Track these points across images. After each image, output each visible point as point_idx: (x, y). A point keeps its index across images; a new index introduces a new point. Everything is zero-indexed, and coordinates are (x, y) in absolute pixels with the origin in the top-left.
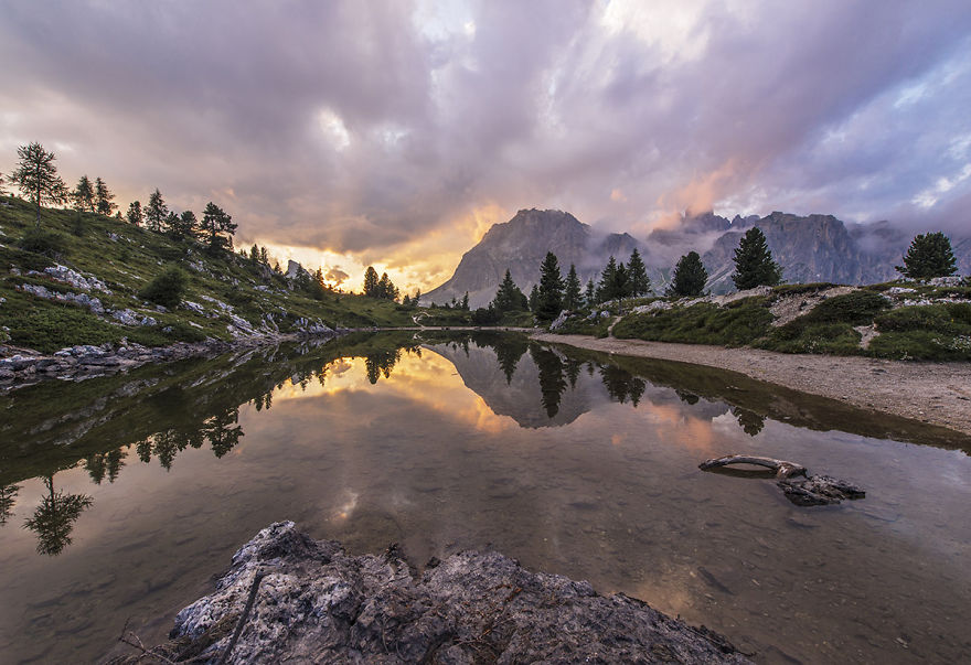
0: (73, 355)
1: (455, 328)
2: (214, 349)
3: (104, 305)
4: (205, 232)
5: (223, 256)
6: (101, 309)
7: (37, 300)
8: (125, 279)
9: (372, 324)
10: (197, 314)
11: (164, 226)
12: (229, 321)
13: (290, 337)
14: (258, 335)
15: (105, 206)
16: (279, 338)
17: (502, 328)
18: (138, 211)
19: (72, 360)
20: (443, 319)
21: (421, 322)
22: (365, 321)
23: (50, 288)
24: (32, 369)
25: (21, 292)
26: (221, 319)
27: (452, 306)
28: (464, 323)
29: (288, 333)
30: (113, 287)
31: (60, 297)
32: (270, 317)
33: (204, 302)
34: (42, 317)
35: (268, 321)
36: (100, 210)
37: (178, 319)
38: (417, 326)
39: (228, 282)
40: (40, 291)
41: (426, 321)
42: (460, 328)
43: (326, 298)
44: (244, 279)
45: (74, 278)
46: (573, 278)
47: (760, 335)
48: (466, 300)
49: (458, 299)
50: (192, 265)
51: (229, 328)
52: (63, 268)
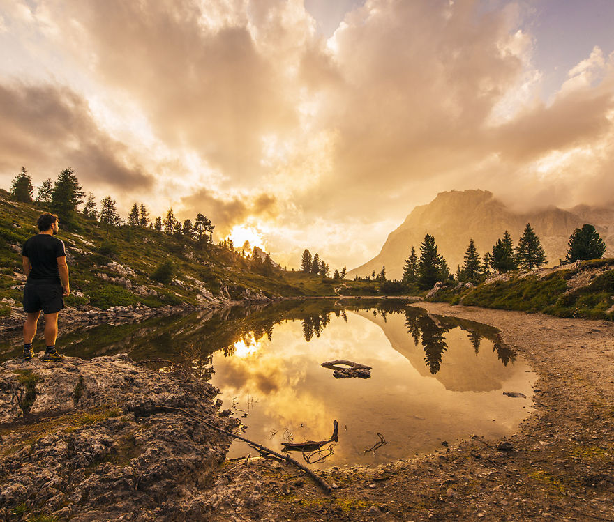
0: (115, 311)
1: (365, 298)
2: (186, 310)
3: (132, 283)
4: (196, 232)
5: (206, 247)
6: (131, 286)
7: (103, 281)
8: (145, 267)
9: (302, 294)
10: (179, 288)
11: (173, 231)
12: (200, 293)
13: (238, 303)
14: (216, 302)
15: (144, 221)
16: (229, 303)
17: (405, 297)
18: (160, 222)
19: (114, 314)
20: (357, 290)
21: (340, 292)
22: (297, 291)
23: (109, 275)
24: (96, 318)
25: (97, 277)
26: (194, 291)
27: (372, 278)
28: (374, 292)
29: (237, 300)
30: (138, 273)
31: (113, 279)
32: (226, 289)
33: (186, 280)
34: (104, 291)
35: (224, 292)
36: (141, 224)
37: (169, 291)
38: (337, 295)
39: (207, 265)
40: (105, 276)
41: (344, 292)
42: (370, 297)
43: (273, 274)
44: (217, 262)
45: (120, 268)
46: (472, 252)
47: (553, 302)
48: (383, 273)
49: (378, 273)
50: (186, 255)
51: (198, 296)
52: (114, 263)
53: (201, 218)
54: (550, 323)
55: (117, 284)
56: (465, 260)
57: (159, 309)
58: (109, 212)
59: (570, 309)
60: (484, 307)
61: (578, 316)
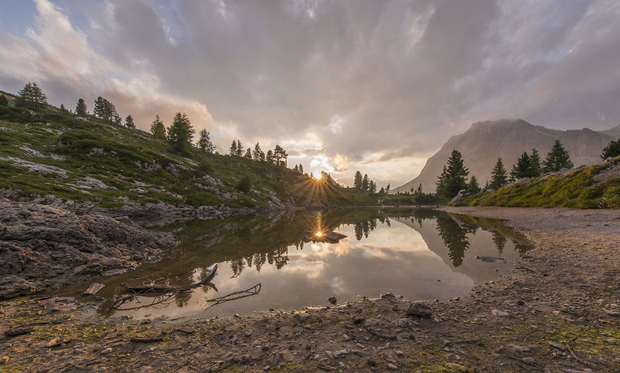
0: (203, 208)
1: (402, 206)
2: (259, 211)
3: (220, 191)
4: (275, 159)
6: (218, 193)
7: (198, 189)
8: (232, 181)
9: (352, 204)
10: (256, 195)
11: (259, 159)
12: (270, 199)
13: (301, 209)
14: (283, 206)
15: (239, 152)
16: (294, 208)
18: (250, 153)
19: (203, 211)
20: (397, 201)
21: (383, 203)
23: (203, 185)
24: (188, 213)
25: (195, 186)
26: (267, 198)
27: (411, 193)
28: (410, 203)
29: (300, 206)
30: (226, 184)
31: (206, 188)
32: (292, 198)
34: (198, 195)
35: (291, 200)
36: (238, 154)
37: (247, 197)
38: (380, 205)
40: (200, 185)
41: (386, 202)
45: (212, 180)
48: (420, 189)
49: (416, 189)
50: (268, 175)
51: (269, 202)
52: (208, 176)
53: (278, 149)
55: (209, 191)
57: (236, 209)
59: (597, 200)
61: (605, 206)
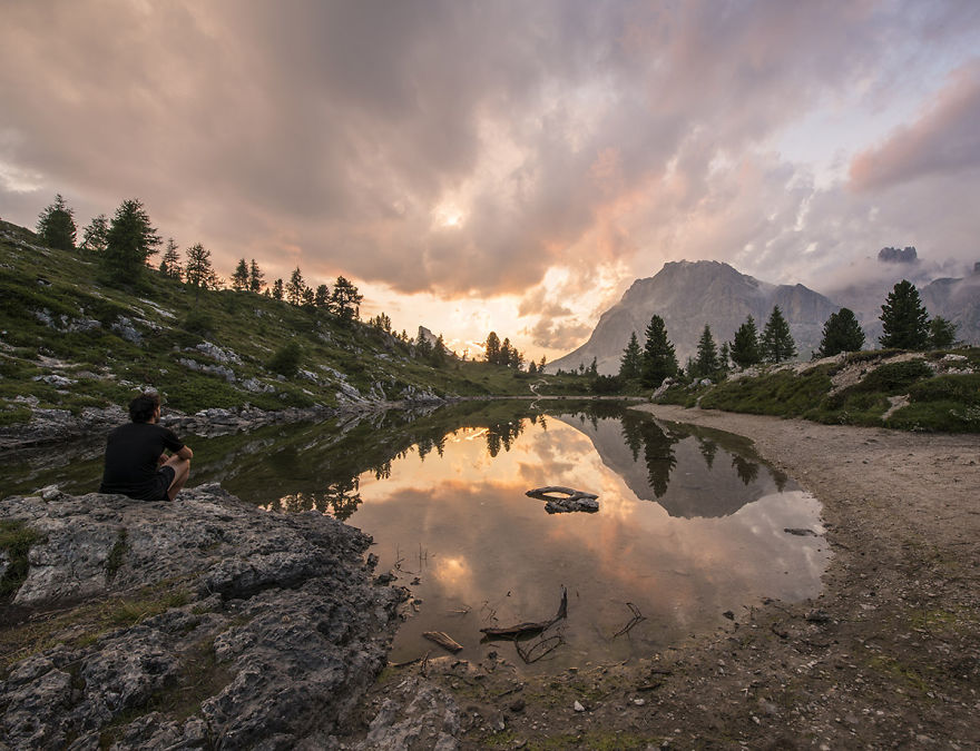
0: (208, 415)
1: (572, 398)
2: (319, 414)
3: (237, 375)
4: (335, 303)
5: (350, 326)
6: (234, 379)
7: (188, 370)
8: (257, 352)
9: (487, 392)
10: (310, 382)
11: (301, 301)
12: (339, 389)
13: (397, 405)
14: (364, 402)
15: (256, 285)
16: (384, 405)
17: (622, 398)
18: (281, 288)
19: (206, 420)
20: (561, 388)
21: (538, 391)
22: (480, 389)
23: (199, 362)
24: (177, 426)
25: (179, 364)
26: (332, 387)
27: (579, 373)
28: (583, 391)
29: (395, 400)
30: (245, 359)
31: (205, 368)
32: (379, 385)
33: (320, 371)
34: (191, 385)
35: (377, 389)
36: (252, 288)
37: (293, 387)
38: (533, 395)
39: (352, 351)
40: (192, 364)
41: (544, 390)
42: (578, 398)
43: (446, 365)
44: (367, 347)
45: (217, 352)
46: (708, 340)
47: (816, 404)
48: (594, 367)
49: (588, 365)
50: (321, 336)
51: (338, 395)
52: (209, 344)
53: (342, 283)
54: (816, 431)
55: (212, 376)
56: (698, 350)
57: (277, 414)
58: (199, 268)
59: (837, 413)
60: (728, 411)
61: (849, 423)
